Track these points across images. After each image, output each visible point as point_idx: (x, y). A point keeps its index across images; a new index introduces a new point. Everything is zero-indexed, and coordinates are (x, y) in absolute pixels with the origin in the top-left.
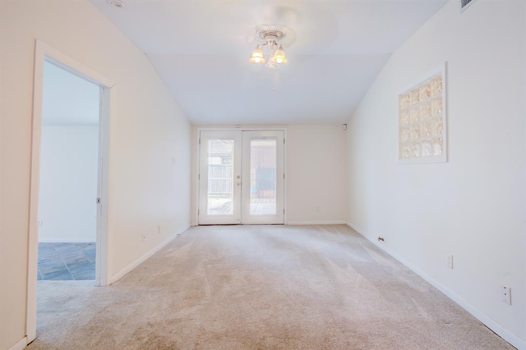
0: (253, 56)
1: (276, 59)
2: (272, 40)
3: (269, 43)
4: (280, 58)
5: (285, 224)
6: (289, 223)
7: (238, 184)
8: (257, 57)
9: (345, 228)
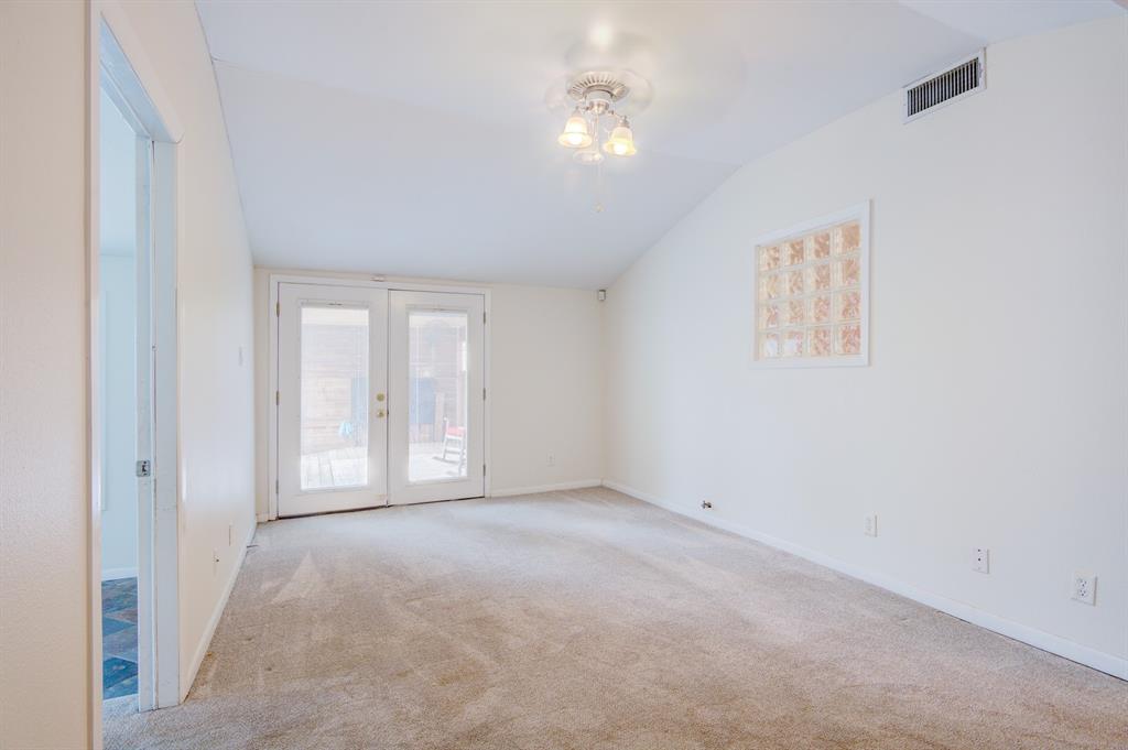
0: (567, 130)
1: (612, 146)
2: (603, 101)
3: (596, 107)
4: (622, 145)
5: (486, 495)
6: (495, 493)
7: (381, 415)
8: (575, 133)
9: (602, 493)
